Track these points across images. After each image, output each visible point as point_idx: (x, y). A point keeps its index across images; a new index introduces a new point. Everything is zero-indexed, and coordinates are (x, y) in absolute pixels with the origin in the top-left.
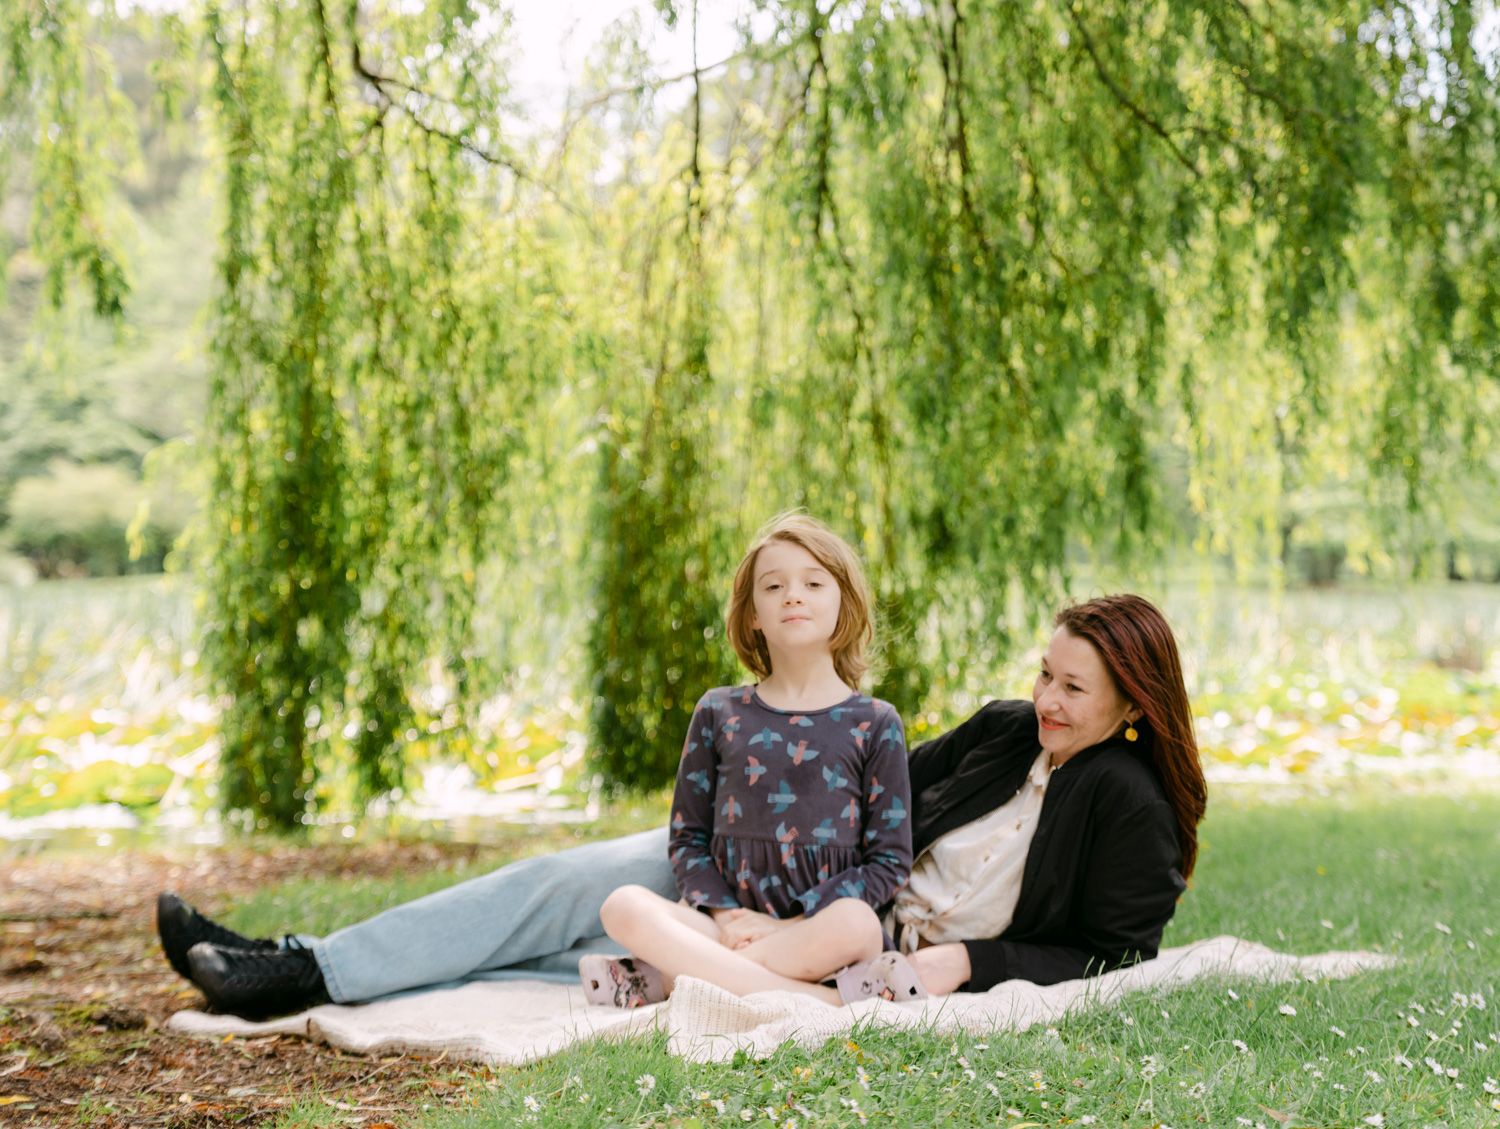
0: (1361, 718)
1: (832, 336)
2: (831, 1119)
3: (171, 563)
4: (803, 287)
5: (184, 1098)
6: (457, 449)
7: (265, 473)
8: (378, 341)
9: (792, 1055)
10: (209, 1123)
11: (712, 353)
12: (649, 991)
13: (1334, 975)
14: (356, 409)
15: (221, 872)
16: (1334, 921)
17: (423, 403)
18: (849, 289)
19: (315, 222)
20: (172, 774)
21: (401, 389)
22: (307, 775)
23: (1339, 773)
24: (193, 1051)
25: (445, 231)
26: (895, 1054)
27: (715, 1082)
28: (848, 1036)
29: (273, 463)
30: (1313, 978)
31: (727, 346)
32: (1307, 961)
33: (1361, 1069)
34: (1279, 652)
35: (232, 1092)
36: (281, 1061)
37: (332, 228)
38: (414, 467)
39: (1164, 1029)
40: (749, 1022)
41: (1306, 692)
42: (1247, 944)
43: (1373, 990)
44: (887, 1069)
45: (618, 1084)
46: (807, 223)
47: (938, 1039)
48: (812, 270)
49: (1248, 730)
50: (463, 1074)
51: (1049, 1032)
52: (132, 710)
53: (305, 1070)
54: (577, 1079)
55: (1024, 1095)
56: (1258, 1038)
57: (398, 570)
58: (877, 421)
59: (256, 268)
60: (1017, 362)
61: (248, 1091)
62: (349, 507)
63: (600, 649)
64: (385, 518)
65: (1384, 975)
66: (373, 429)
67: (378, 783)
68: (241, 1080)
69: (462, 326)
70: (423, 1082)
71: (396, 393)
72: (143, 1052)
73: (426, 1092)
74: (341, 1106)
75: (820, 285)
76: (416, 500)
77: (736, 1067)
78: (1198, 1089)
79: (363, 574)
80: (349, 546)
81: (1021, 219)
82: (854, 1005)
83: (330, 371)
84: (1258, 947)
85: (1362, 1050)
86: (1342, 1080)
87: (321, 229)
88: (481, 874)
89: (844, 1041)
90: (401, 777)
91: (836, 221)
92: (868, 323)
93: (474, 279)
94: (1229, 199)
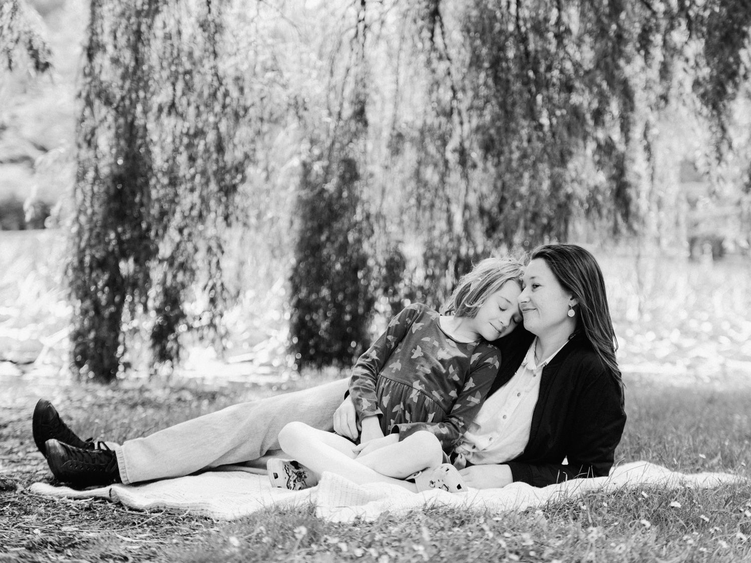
0: (731, 339)
1: (439, 101)
2: (408, 557)
3: (48, 223)
4: (424, 71)
5: (36, 531)
6: (217, 161)
7: (105, 171)
8: (174, 95)
9: (389, 520)
10: (49, 545)
11: (368, 109)
12: (307, 480)
13: (704, 486)
14: (160, 136)
15: (68, 403)
16: (707, 455)
17: (200, 133)
18: (449, 74)
19: (139, 25)
20: (42, 345)
21: (187, 125)
22: (120, 349)
23: (716, 370)
24: (43, 505)
25: (216, 32)
26: (447, 521)
27: (342, 533)
28: (421, 510)
29: (110, 165)
30: (692, 487)
31: (379, 105)
32: (689, 477)
33: (717, 540)
34: (687, 298)
35: (64, 529)
36: (93, 512)
37: (150, 27)
38: (192, 171)
39: (604, 512)
40: (364, 500)
41: (701, 322)
42: (655, 466)
43: (726, 495)
44: (442, 529)
45: (286, 533)
46: (426, 34)
47: (472, 513)
48: (429, 62)
49: (666, 343)
50: (197, 524)
51: (537, 512)
52: (22, 308)
53: (107, 518)
54: (262, 528)
55: (520, 548)
56: (658, 519)
57: (181, 231)
58: (462, 153)
59: (105, 51)
60: (545, 120)
61: (72, 529)
62: (154, 194)
63: (296, 282)
64: (174, 201)
65: (733, 487)
66: (169, 148)
67: (164, 355)
68: (70, 522)
69: (222, 89)
70: (174, 527)
71: (183, 126)
72: (14, 504)
73: (176, 533)
74: (127, 539)
75: (433, 71)
76: (192, 190)
77: (355, 525)
78: (621, 548)
79: (161, 232)
80: (154, 216)
81: (550, 35)
82: (425, 492)
83: (145, 112)
84: (662, 468)
85: (718, 529)
86: (705, 546)
87: (144, 28)
88: (217, 409)
89: (418, 512)
90: (177, 353)
91: (443, 33)
92: (460, 95)
93: (232, 61)
94: (672, 27)
